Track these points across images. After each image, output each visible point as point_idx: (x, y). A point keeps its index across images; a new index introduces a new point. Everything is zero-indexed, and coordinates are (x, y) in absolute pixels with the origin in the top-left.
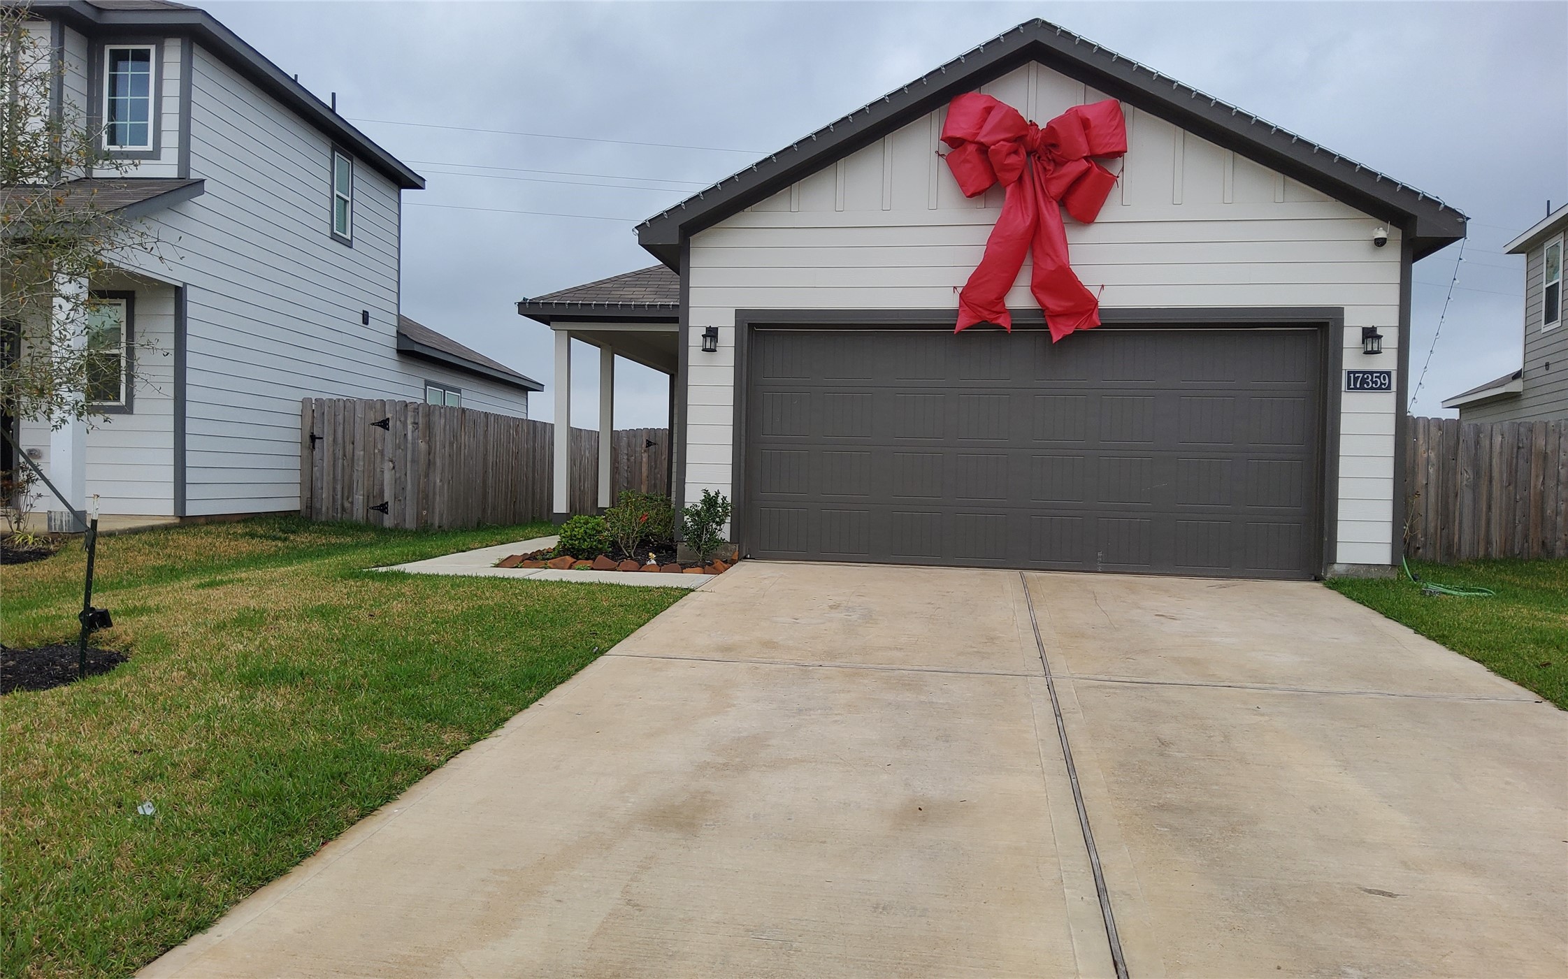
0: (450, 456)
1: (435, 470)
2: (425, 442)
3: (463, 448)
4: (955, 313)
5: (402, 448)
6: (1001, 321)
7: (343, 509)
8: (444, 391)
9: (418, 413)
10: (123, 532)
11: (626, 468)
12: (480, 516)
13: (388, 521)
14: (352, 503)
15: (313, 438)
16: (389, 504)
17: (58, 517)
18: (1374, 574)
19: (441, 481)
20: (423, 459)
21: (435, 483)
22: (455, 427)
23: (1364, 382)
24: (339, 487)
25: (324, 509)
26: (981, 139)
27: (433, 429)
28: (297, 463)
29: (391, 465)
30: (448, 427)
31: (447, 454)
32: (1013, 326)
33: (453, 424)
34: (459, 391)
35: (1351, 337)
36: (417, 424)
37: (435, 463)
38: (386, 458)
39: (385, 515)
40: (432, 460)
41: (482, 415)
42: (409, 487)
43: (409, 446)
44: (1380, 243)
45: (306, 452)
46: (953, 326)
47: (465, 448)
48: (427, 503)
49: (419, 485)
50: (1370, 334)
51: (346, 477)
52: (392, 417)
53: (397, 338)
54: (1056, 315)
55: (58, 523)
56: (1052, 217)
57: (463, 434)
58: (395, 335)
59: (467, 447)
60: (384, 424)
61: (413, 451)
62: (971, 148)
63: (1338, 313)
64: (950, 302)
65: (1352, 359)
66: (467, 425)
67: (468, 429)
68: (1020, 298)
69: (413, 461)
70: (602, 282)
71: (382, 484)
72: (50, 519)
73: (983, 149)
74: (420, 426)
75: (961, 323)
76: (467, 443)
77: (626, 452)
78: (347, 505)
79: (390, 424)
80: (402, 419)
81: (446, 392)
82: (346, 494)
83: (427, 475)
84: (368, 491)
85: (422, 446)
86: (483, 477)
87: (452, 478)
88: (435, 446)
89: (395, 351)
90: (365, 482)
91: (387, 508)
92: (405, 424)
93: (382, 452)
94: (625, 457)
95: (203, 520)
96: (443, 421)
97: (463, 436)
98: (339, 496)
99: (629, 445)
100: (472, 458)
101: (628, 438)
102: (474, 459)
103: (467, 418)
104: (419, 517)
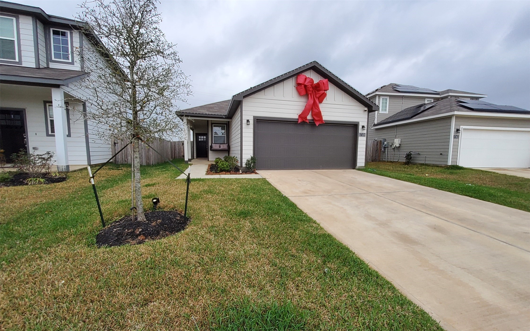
1: (150, 151)
4: (298, 119)
6: (307, 121)
7: (125, 160)
10: (78, 170)
14: (128, 159)
15: (115, 143)
17: (61, 167)
18: (362, 168)
21: (150, 155)
23: (362, 135)
24: (123, 155)
25: (120, 161)
26: (306, 84)
28: (111, 150)
32: (309, 122)
35: (360, 127)
44: (366, 111)
45: (113, 147)
46: (298, 122)
48: (149, 159)
49: (146, 155)
50: (363, 127)
51: (126, 153)
54: (316, 121)
55: (61, 169)
56: (317, 101)
62: (303, 86)
63: (359, 123)
64: (296, 117)
65: (360, 131)
68: (309, 117)
70: (193, 108)
72: (58, 168)
73: (305, 86)
75: (300, 121)
78: (126, 160)
82: (126, 157)
83: (148, 152)
95: (94, 166)
98: (124, 158)
104: (146, 162)
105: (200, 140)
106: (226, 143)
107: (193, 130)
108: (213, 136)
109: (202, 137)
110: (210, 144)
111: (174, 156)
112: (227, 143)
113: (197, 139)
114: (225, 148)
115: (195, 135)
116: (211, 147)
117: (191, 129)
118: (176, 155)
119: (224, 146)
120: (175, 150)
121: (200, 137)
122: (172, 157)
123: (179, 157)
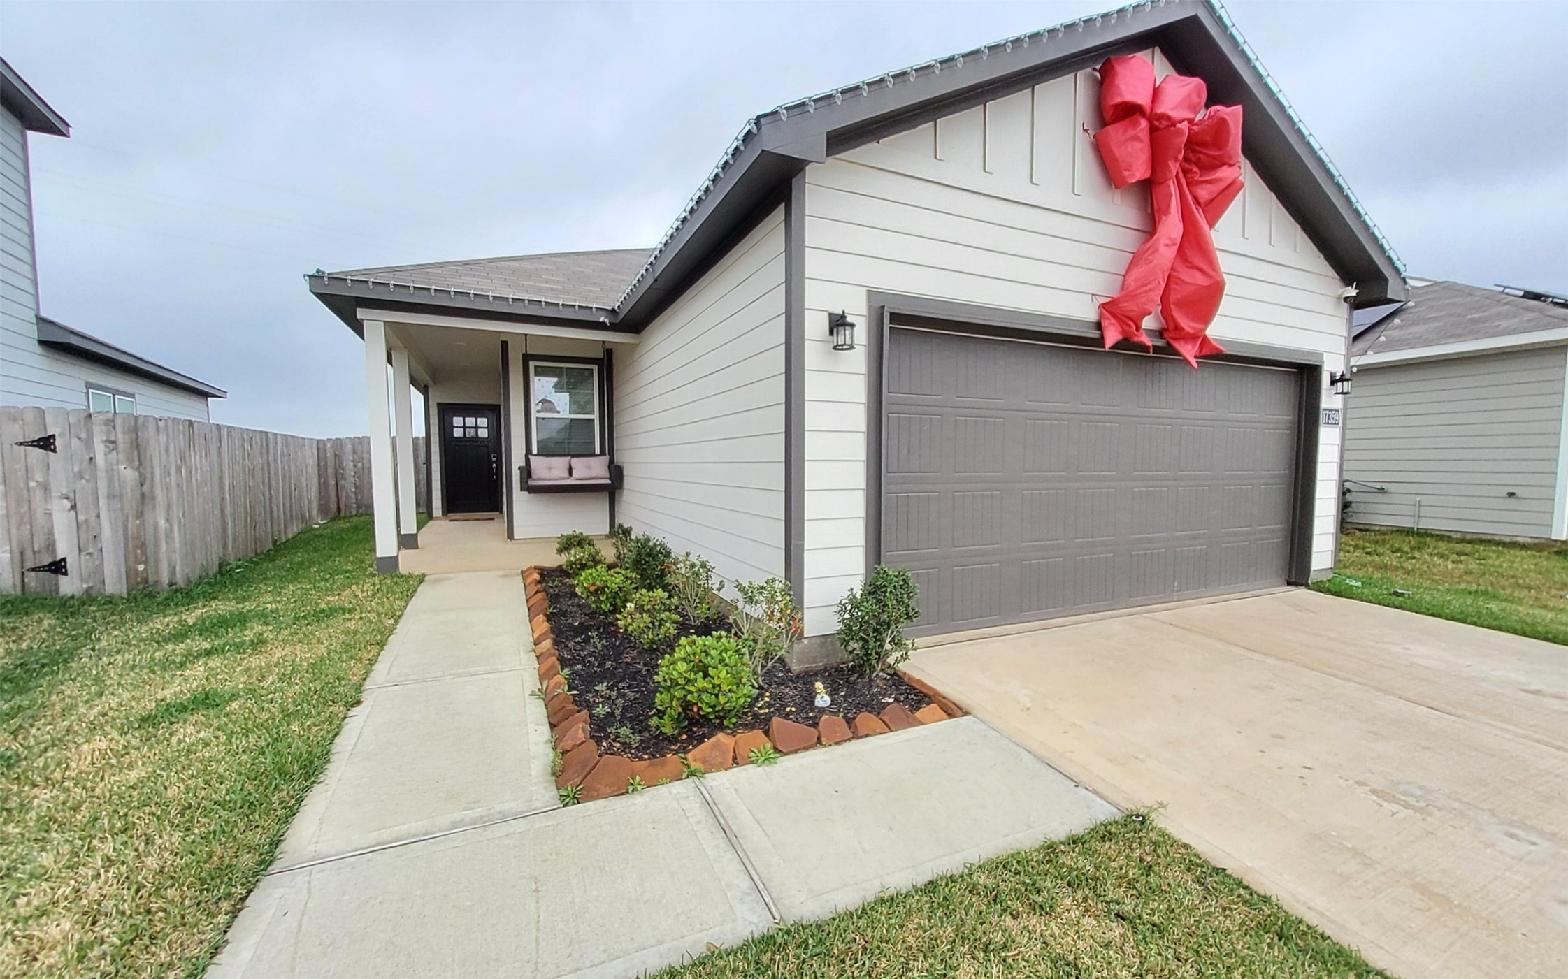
0: (178, 485)
1: (154, 506)
2: (132, 468)
3: (193, 472)
5: (87, 477)
6: (1143, 339)
8: (114, 395)
9: (114, 427)
11: (353, 474)
12: (221, 555)
13: (68, 585)
16: (67, 560)
19: (168, 520)
20: (130, 494)
21: (156, 526)
22: (182, 447)
27: (145, 449)
29: (67, 504)
30: (172, 446)
31: (173, 483)
33: (179, 442)
34: (132, 396)
36: (114, 442)
37: (153, 498)
38: (55, 494)
39: (61, 577)
40: (147, 494)
41: (214, 429)
42: (107, 533)
43: (102, 475)
46: (1098, 341)
47: (196, 473)
48: (144, 553)
49: (126, 528)
52: (62, 434)
53: (37, 324)
57: (192, 453)
58: (34, 321)
59: (199, 471)
60: (46, 443)
61: (110, 482)
62: (1144, 121)
66: (196, 442)
67: (199, 447)
69: (110, 496)
71: (51, 533)
74: (121, 446)
75: (1107, 338)
76: (198, 465)
77: (351, 458)
79: (57, 444)
80: (83, 436)
81: (117, 396)
83: (140, 515)
84: (21, 543)
85: (129, 474)
86: (221, 505)
87: (183, 514)
88: (152, 473)
89: (36, 343)
90: (14, 531)
91: (65, 567)
92: (88, 444)
93: (46, 487)
94: (351, 464)
96: (163, 438)
97: (193, 457)
99: (354, 452)
100: (206, 484)
101: (353, 445)
102: (209, 484)
103: (196, 431)
104: (130, 573)
105: (458, 433)
106: (597, 451)
107: (424, 390)
108: (534, 416)
109: (470, 421)
110: (518, 460)
111: (333, 506)
112: (602, 453)
113: (446, 429)
114: (594, 474)
115: (434, 411)
116: (527, 472)
117: (413, 381)
118: (343, 500)
119: (589, 467)
120: (338, 476)
121: (457, 421)
122: (323, 510)
123: (358, 507)
